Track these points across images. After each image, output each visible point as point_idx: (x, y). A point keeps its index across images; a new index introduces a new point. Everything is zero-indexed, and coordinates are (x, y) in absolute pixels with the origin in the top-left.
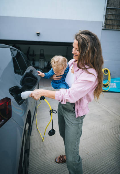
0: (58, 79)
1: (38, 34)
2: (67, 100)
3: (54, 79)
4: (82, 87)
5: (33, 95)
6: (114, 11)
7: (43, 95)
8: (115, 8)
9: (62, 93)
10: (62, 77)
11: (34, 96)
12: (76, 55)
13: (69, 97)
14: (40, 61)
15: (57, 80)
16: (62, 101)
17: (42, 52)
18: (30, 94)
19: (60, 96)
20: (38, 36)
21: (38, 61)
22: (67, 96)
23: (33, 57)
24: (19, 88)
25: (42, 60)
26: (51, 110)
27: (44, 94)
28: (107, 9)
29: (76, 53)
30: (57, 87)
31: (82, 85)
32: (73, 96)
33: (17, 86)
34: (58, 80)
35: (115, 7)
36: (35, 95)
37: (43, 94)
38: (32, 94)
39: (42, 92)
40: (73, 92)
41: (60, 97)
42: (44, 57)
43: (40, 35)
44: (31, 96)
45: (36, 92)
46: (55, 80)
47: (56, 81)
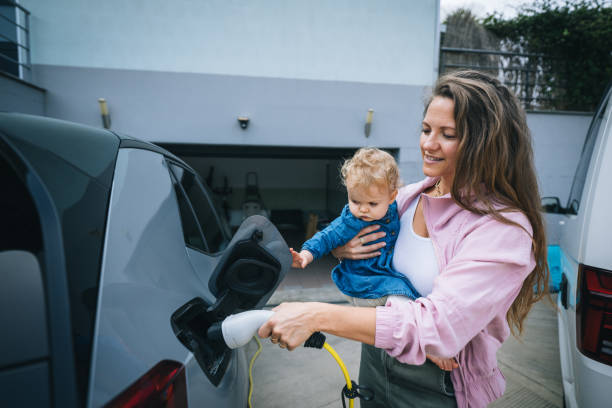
0: (372, 255)
1: (244, 124)
2: (429, 347)
3: (354, 257)
4: (481, 287)
5: (277, 330)
6: (461, 57)
7: (321, 327)
8: (464, 49)
9: (408, 320)
10: (384, 244)
11: (282, 332)
12: (438, 155)
13: (437, 333)
14: (247, 207)
15: (365, 260)
16: (406, 350)
17: (252, 182)
18: (265, 325)
19: (398, 330)
20: (244, 128)
21: (241, 208)
22: (431, 329)
23: (224, 198)
24: (208, 307)
25: (252, 205)
26: (350, 386)
27: (324, 321)
28: (442, 52)
29: (440, 148)
30: (367, 291)
31: (481, 279)
32: (450, 328)
33: (198, 300)
34: (371, 259)
35: (462, 46)
36: (288, 328)
37: (321, 323)
38: (271, 327)
39: (318, 314)
40: (450, 312)
41: (398, 337)
42: (259, 196)
43: (250, 127)
44: (269, 331)
45: (292, 317)
46: (360, 260)
47: (362, 264)
